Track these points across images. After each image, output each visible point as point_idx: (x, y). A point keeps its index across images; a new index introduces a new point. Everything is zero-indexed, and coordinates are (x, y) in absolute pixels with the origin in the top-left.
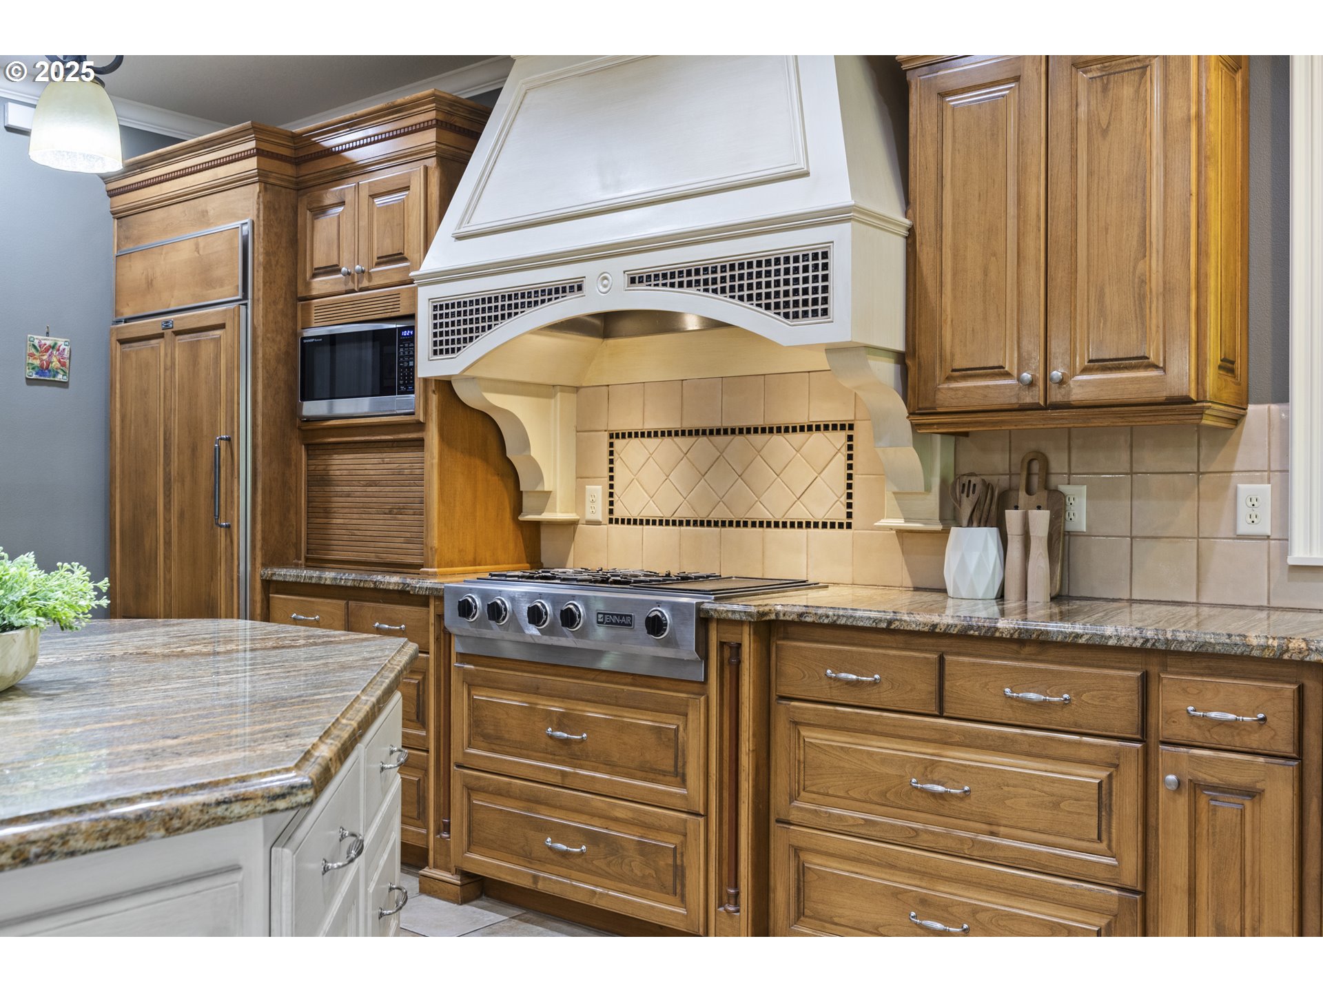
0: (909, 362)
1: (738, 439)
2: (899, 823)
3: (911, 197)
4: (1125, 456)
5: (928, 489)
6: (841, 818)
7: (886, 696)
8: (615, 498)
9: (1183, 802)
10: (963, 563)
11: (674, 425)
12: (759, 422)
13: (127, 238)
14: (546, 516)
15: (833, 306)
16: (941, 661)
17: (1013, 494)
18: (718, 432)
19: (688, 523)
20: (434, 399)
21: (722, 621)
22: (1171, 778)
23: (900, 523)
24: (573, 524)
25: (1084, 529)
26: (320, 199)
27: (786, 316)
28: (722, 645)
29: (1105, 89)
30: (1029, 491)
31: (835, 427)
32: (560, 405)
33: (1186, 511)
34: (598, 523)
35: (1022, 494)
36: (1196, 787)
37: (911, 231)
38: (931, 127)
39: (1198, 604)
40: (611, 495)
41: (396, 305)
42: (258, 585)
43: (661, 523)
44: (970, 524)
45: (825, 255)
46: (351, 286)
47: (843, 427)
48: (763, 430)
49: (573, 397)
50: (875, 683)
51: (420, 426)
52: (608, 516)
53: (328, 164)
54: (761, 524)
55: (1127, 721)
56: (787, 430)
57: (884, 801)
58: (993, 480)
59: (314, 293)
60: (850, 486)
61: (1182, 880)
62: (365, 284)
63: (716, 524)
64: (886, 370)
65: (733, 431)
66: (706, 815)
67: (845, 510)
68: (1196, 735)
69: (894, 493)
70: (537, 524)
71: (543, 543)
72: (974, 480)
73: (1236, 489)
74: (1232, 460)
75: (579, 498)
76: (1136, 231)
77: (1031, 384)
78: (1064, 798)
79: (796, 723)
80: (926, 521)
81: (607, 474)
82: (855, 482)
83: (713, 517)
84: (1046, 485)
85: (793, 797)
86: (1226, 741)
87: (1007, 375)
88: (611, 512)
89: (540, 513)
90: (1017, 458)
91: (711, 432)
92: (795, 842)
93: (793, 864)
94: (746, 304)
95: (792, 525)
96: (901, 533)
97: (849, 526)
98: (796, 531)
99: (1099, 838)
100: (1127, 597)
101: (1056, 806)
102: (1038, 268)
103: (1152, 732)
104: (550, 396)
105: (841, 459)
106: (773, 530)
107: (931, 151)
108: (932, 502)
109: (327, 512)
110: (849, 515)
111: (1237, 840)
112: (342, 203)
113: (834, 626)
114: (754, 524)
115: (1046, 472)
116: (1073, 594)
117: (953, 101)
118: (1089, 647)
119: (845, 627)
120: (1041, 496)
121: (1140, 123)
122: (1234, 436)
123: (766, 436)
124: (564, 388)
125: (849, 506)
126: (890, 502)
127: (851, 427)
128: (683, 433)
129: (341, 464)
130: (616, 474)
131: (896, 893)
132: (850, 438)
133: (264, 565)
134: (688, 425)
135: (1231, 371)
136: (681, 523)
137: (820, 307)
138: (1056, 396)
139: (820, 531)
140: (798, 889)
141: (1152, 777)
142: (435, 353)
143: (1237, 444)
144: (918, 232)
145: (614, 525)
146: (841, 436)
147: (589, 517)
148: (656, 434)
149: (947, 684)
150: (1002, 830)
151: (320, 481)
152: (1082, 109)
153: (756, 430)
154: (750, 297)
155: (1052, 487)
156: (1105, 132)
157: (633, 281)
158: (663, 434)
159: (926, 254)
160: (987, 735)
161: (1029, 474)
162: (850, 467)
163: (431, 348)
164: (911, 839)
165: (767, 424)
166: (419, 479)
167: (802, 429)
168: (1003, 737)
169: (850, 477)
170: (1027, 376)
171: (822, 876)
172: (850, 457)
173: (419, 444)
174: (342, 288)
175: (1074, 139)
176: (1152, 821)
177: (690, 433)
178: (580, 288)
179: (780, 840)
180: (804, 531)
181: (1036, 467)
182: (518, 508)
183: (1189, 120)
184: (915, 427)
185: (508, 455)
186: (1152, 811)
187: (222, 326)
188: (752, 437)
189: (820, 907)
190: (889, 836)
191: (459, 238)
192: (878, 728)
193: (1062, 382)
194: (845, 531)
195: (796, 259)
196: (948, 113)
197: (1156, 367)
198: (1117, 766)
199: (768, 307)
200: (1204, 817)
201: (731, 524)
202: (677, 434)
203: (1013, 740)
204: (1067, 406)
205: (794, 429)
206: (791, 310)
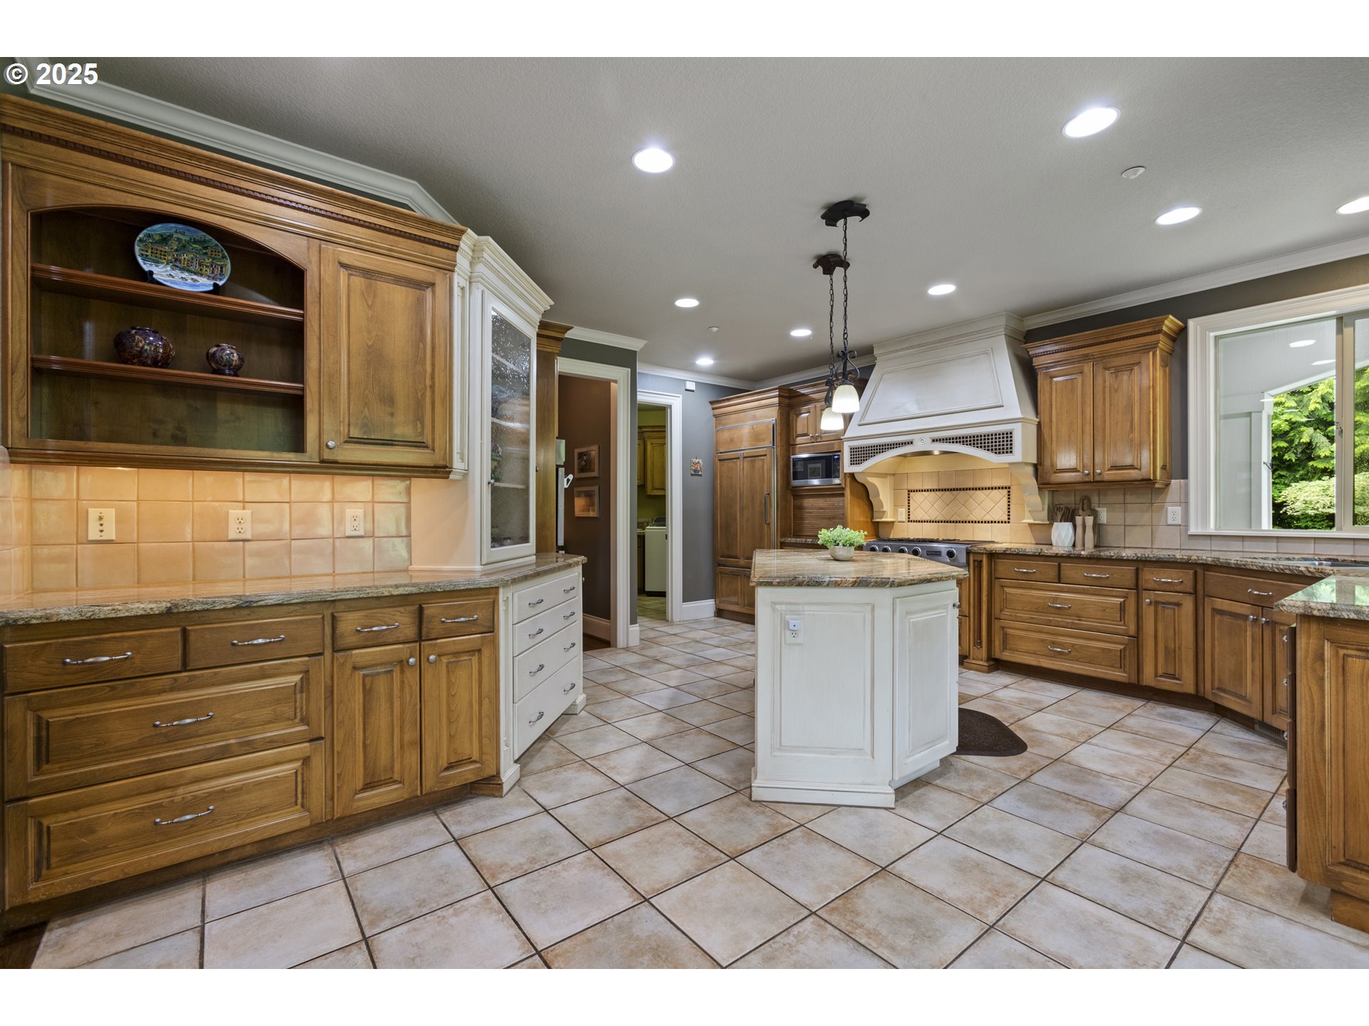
0: (1039, 467)
1: (962, 492)
2: (1043, 618)
3: (1039, 411)
4: (1122, 497)
5: (1043, 510)
6: (1021, 617)
7: (1038, 576)
8: (911, 513)
9: (1152, 608)
10: (1060, 534)
11: (935, 487)
12: (971, 486)
13: (719, 424)
14: (883, 520)
15: (1014, 450)
16: (1059, 565)
17: (1077, 511)
18: (954, 490)
19: (942, 522)
20: (848, 480)
21: (974, 553)
22: (1148, 600)
23: (1032, 521)
24: (893, 522)
25: (1105, 523)
26: (800, 410)
27: (996, 453)
28: (974, 561)
29: (1116, 377)
30: (1083, 510)
31: (1002, 488)
32: (889, 480)
33: (1147, 517)
34: (904, 522)
35: (1081, 512)
36: (1157, 603)
37: (1039, 423)
38: (1047, 389)
39: (1152, 548)
40: (909, 512)
41: (833, 448)
42: (779, 544)
43: (930, 522)
44: (1061, 521)
45: (1011, 433)
46: (813, 440)
47: (1006, 488)
48: (973, 489)
49: (892, 477)
50: (1034, 572)
51: (843, 489)
52: (907, 520)
53: (803, 399)
54: (972, 522)
55: (1131, 583)
56: (982, 489)
57: (1037, 611)
58: (1069, 506)
59: (797, 443)
60: (1009, 509)
61: (1152, 633)
62: (819, 440)
63: (953, 522)
64: (1030, 470)
65: (960, 489)
66: (969, 617)
67: (1007, 517)
68: (1156, 587)
69: (1030, 511)
70: (878, 522)
71: (880, 530)
72: (1061, 506)
73: (1167, 509)
74: (1165, 499)
75: (895, 513)
76: (1129, 424)
77: (1088, 474)
78: (1107, 608)
79: (1002, 586)
80: (1042, 520)
81: (907, 504)
82: (1011, 507)
83: (952, 519)
84: (1090, 508)
85: (1001, 611)
86: (1168, 589)
87: (1078, 471)
88: (909, 518)
89: (881, 518)
90: (1078, 499)
91: (951, 490)
92: (1003, 625)
93: (1002, 632)
94: (979, 449)
95: (985, 522)
96: (1030, 525)
97: (1009, 522)
98: (987, 524)
99: (1121, 621)
100: (1123, 546)
101: (1104, 610)
102: (1090, 436)
103: (1140, 587)
104: (886, 477)
105: (1005, 499)
106: (977, 524)
107: (1047, 396)
108: (1045, 514)
109: (802, 519)
110: (1009, 519)
111: (1173, 620)
112: (809, 412)
113: (1018, 554)
114: (969, 522)
115: (1089, 502)
116: (1101, 545)
117: (1055, 379)
118: (1116, 560)
119: (1022, 555)
120: (1089, 512)
121: (1130, 388)
122: (1166, 491)
123: (974, 491)
124: (890, 474)
125: (1009, 515)
126: (1027, 514)
127: (1009, 488)
128: (939, 490)
129: (808, 502)
130: (911, 504)
131: (1043, 641)
132: (1009, 492)
133: (781, 537)
134: (941, 487)
135: (1165, 469)
136: (939, 522)
137: (1009, 450)
138: (1098, 478)
139: (997, 524)
140: (1004, 641)
141: (1140, 601)
142: (851, 464)
143: (1167, 494)
144: (1042, 423)
145: (910, 523)
146: (1005, 492)
147: (899, 520)
148: (928, 491)
149: (1062, 573)
150: (1083, 619)
151: (799, 508)
152: (1107, 384)
153: (970, 489)
154: (981, 447)
155: (1092, 508)
156: (1116, 391)
157: (933, 441)
158: (931, 490)
159: (1045, 431)
160: (1077, 589)
161: (1083, 504)
162: (1009, 502)
163: (849, 462)
164: (1048, 623)
165: (974, 487)
166: (843, 507)
167: (989, 489)
168: (1084, 589)
169: (1009, 505)
170: (1087, 472)
171: (1012, 636)
172: (1009, 498)
173: (843, 495)
174: (810, 441)
175: (1104, 393)
176: (1140, 614)
177: (942, 490)
178: (912, 443)
179: (996, 625)
180: (990, 524)
181: (1085, 502)
182: (872, 517)
183: (1150, 387)
184: (1039, 489)
185: (871, 498)
186: (1140, 611)
187: (765, 455)
188: (968, 492)
189: (1013, 646)
190: (1040, 622)
191: (859, 425)
192: (1035, 587)
193: (1100, 474)
194: (1007, 524)
195: (999, 434)
196: (1054, 384)
197: (1137, 469)
198: (1127, 597)
199: (988, 450)
200: (1160, 613)
201: (960, 522)
202: (936, 490)
203: (1088, 590)
204: (1103, 482)
205: (986, 489)
206: (998, 451)
